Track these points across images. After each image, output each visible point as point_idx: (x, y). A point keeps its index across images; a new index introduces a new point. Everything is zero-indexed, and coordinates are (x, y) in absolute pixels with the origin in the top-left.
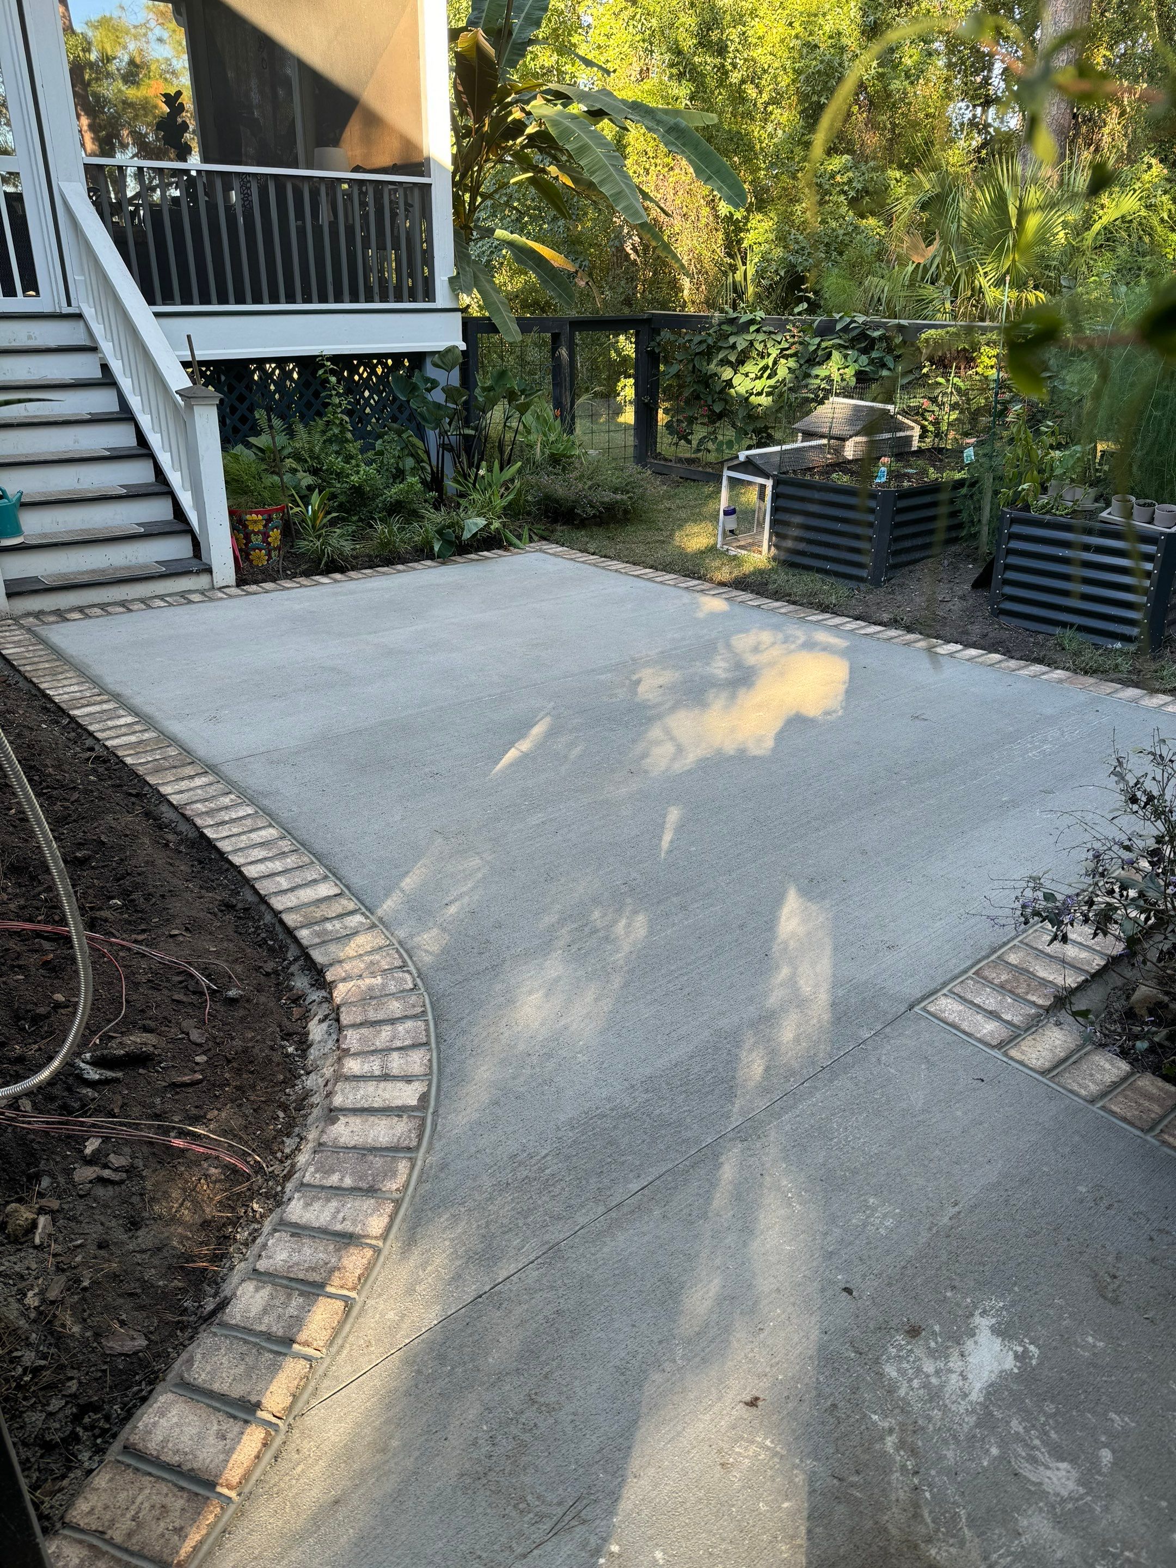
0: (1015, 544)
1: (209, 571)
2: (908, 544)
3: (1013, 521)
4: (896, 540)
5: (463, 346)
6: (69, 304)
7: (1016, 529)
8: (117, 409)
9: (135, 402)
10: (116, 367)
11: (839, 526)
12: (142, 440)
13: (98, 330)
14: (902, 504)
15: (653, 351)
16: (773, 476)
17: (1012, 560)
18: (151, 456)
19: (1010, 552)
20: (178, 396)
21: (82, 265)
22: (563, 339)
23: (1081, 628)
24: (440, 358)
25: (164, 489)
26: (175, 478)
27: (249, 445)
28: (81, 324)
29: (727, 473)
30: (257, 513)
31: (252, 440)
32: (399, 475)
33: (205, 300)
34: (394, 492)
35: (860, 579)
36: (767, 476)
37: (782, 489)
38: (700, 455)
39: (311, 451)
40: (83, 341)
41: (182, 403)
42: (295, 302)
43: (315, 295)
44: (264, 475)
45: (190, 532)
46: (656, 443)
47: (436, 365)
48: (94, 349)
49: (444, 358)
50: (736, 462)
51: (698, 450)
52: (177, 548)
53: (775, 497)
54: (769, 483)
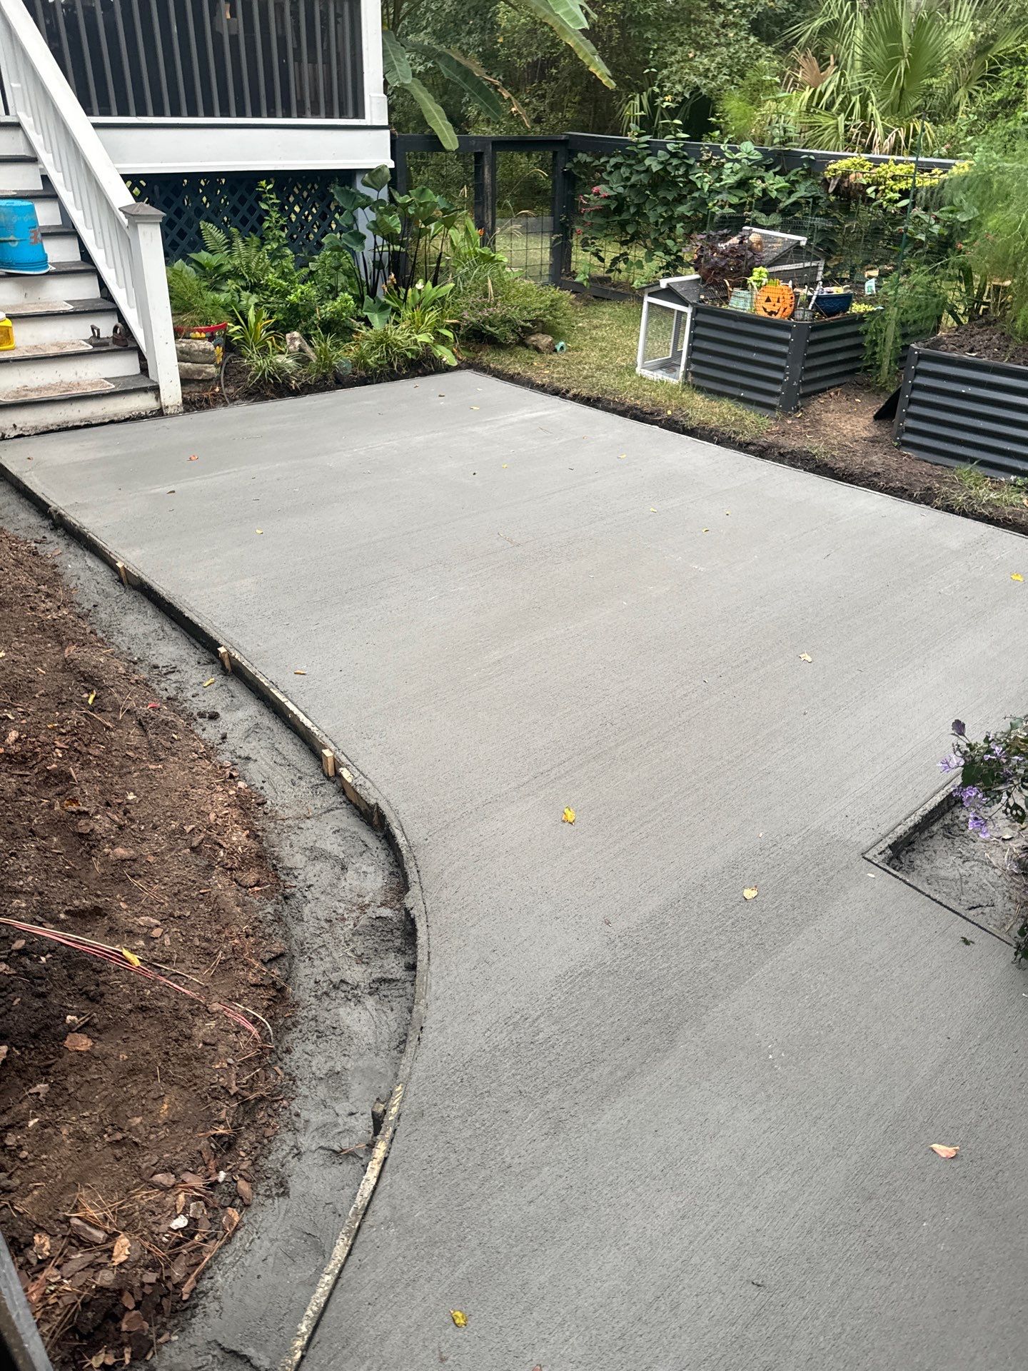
0: (920, 380)
1: (156, 389)
2: (818, 374)
3: (921, 357)
4: (807, 370)
5: (391, 164)
6: (7, 113)
7: (923, 365)
8: (59, 222)
9: (77, 217)
10: (57, 179)
11: (754, 356)
12: (86, 256)
13: (37, 140)
14: (815, 336)
15: (569, 172)
16: (693, 304)
17: (917, 395)
18: (96, 272)
19: (916, 387)
20: (121, 214)
21: (18, 72)
22: (486, 160)
23: (983, 464)
24: (370, 177)
25: (109, 305)
26: (120, 296)
27: (189, 261)
28: (20, 132)
29: (647, 299)
30: (201, 331)
31: (193, 255)
32: (333, 292)
33: (142, 112)
34: (328, 309)
35: (771, 407)
36: (686, 304)
37: (701, 318)
38: (611, 275)
39: (249, 268)
40: (22, 151)
41: (126, 221)
42: (229, 116)
43: (248, 109)
44: (204, 292)
45: (138, 349)
46: (570, 262)
47: (365, 184)
48: (33, 160)
49: (373, 175)
50: (655, 289)
51: (610, 271)
52: (124, 366)
53: (695, 324)
54: (688, 311)
